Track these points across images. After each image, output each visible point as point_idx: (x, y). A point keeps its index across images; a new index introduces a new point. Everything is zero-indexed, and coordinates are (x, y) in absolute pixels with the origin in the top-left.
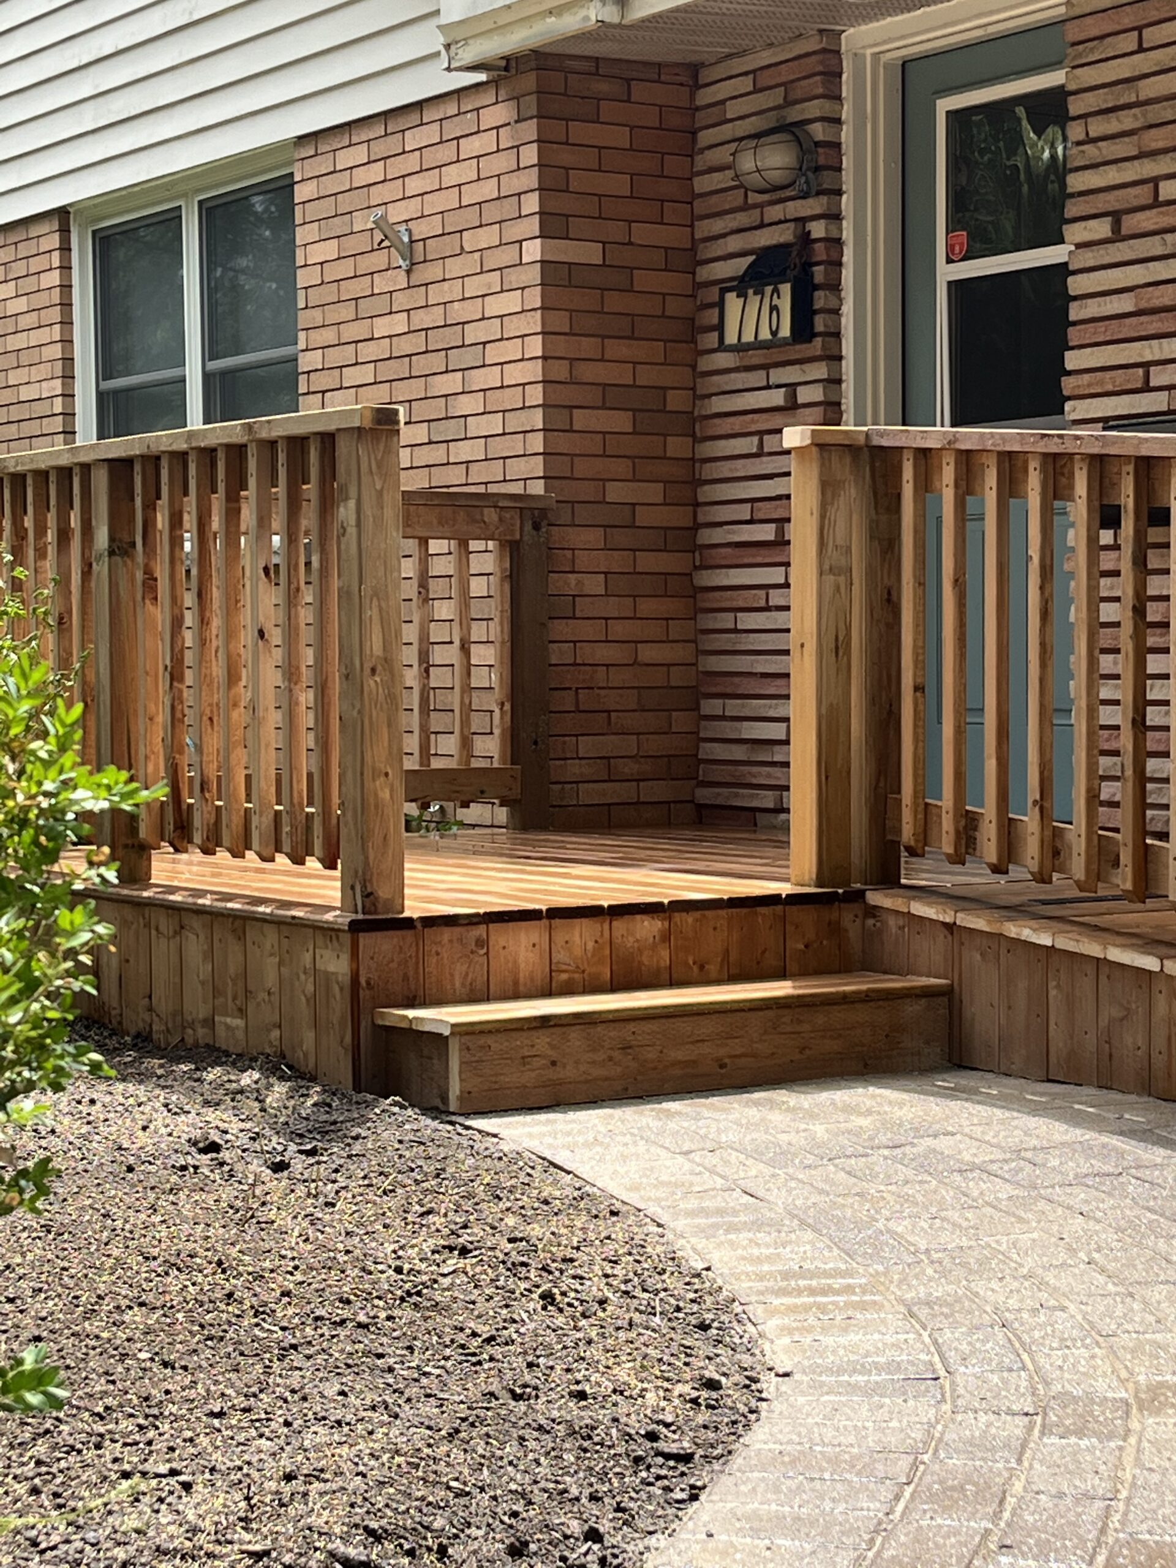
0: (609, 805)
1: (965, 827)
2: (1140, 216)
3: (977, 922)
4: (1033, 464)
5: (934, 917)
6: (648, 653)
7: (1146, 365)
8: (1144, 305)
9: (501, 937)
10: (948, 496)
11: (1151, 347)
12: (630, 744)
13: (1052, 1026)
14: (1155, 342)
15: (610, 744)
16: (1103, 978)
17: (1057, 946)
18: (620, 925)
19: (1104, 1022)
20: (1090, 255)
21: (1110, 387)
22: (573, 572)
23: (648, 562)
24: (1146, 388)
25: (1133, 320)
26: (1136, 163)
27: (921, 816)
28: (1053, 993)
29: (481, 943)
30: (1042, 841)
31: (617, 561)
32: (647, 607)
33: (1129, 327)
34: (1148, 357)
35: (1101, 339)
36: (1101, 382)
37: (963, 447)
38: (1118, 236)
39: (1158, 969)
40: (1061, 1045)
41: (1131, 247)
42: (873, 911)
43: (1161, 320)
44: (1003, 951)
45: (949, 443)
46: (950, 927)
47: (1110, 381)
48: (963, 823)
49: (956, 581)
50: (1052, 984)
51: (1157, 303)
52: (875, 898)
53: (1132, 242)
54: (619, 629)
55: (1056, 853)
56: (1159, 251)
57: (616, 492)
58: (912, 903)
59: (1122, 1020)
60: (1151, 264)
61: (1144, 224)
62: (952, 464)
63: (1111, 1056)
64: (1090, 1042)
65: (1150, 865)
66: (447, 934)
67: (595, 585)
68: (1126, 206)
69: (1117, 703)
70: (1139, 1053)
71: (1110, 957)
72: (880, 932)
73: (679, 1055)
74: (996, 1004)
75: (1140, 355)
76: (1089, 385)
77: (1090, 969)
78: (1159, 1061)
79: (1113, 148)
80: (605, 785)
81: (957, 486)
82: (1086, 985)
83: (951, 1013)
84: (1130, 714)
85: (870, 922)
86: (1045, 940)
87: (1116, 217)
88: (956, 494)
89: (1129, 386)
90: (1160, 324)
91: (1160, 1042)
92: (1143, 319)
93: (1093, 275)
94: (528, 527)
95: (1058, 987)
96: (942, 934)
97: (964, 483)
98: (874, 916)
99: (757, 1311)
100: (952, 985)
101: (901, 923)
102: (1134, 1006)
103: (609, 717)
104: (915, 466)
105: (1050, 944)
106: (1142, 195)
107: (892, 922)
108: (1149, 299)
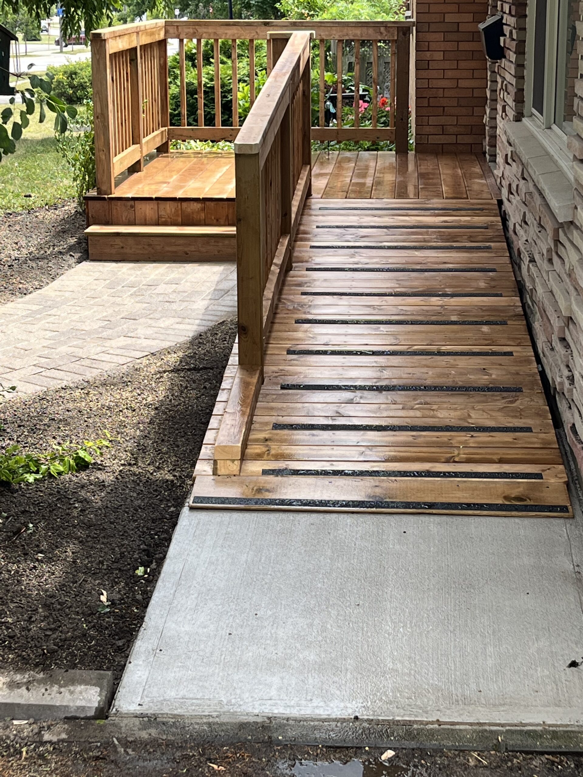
0: (443, 144)
6: (462, 84)
9: (139, 205)
12: (453, 120)
15: (443, 120)
18: (185, 204)
22: (428, 51)
23: (463, 46)
29: (132, 207)
31: (450, 46)
32: (462, 64)
54: (449, 74)
57: (449, 18)
66: (119, 203)
67: (439, 56)
73: (170, 249)
80: (441, 136)
94: (401, 34)
103: (444, 110)
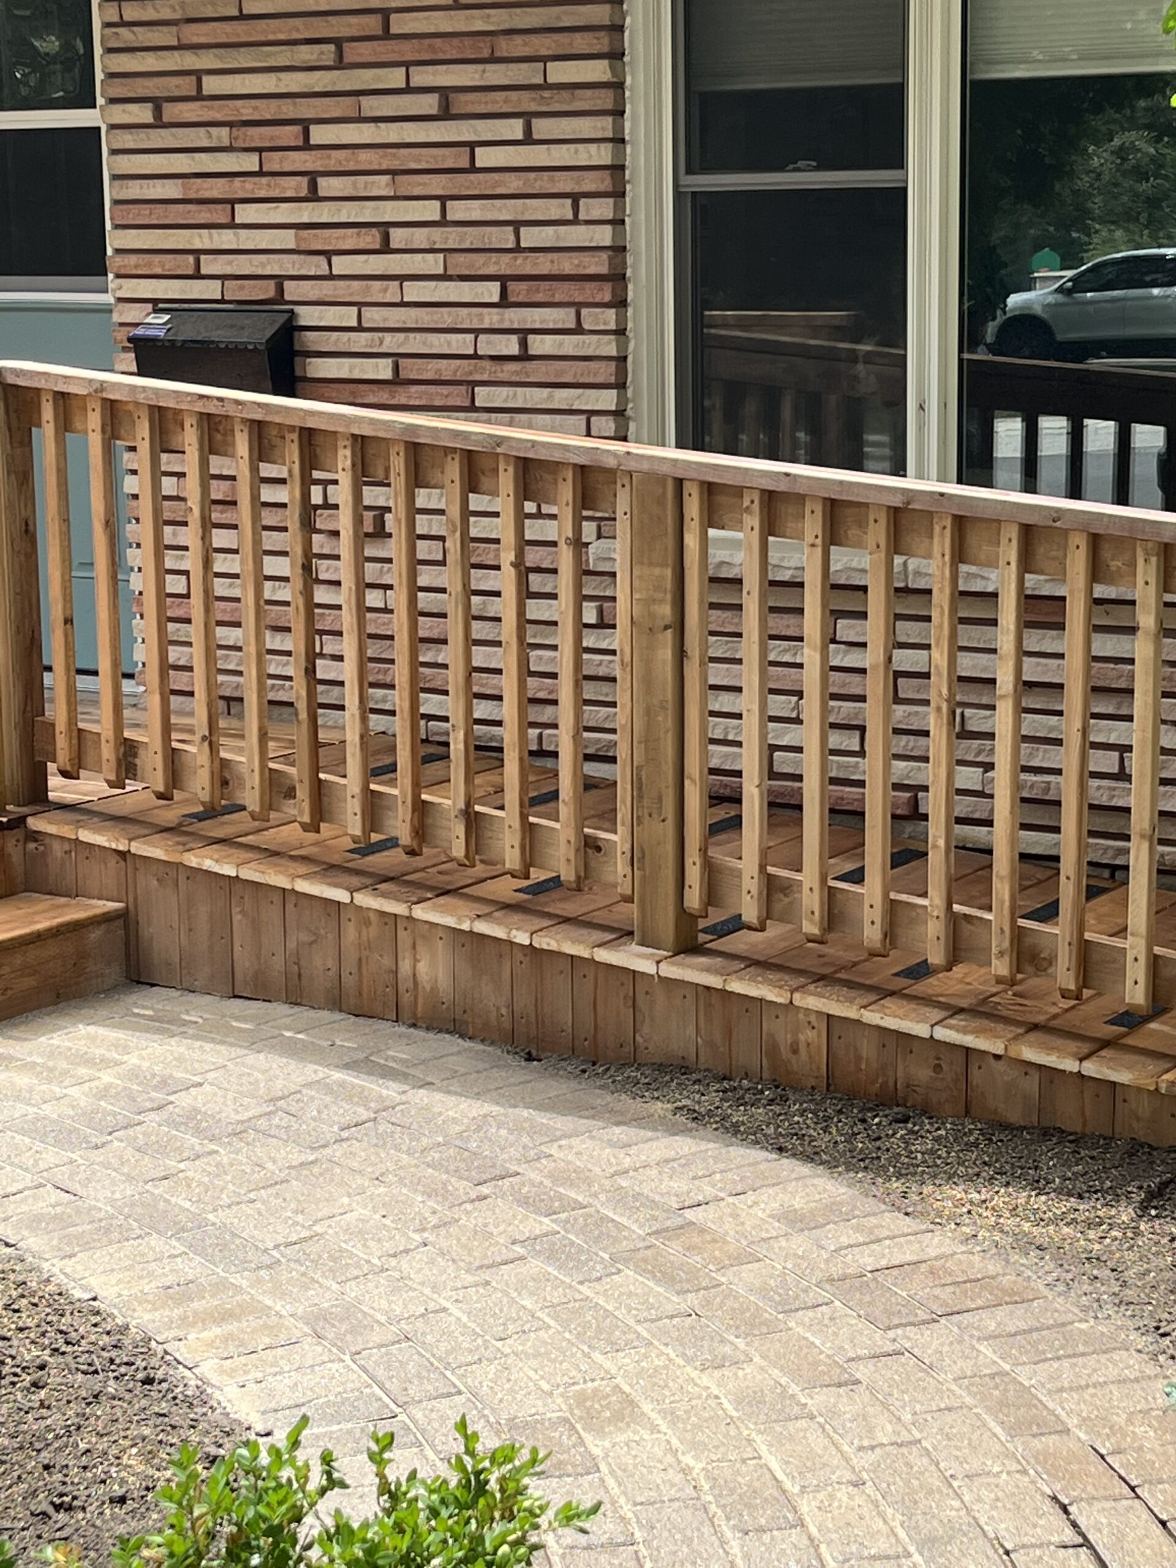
1: (125, 754)
2: (181, 106)
3: (154, 849)
4: (189, 422)
5: (107, 844)
7: (197, 253)
8: (192, 195)
10: (95, 440)
11: (200, 236)
13: (237, 948)
14: (204, 232)
16: (290, 906)
17: (241, 876)
19: (292, 945)
20: (130, 137)
21: (159, 271)
24: (197, 275)
25: (180, 207)
26: (176, 53)
27: (75, 741)
28: (237, 918)
30: (212, 773)
33: (175, 214)
34: (198, 245)
35: (147, 222)
36: (149, 265)
37: (112, 397)
38: (159, 123)
39: (348, 901)
40: (247, 964)
41: (173, 135)
42: (35, 836)
43: (210, 211)
44: (182, 879)
45: (96, 391)
46: (123, 855)
47: (158, 264)
48: (122, 750)
49: (107, 522)
50: (236, 910)
51: (207, 195)
52: (35, 823)
53: (174, 130)
55: (225, 783)
56: (206, 143)
58: (80, 831)
59: (311, 943)
60: (197, 155)
61: (186, 115)
62: (98, 410)
63: (300, 975)
64: (278, 964)
65: (325, 799)
68: (166, 94)
69: (288, 653)
70: (330, 973)
71: (298, 888)
72: (44, 855)
74: (175, 925)
75: (189, 242)
76: (137, 266)
77: (277, 898)
78: (349, 981)
79: (150, 35)
81: (103, 431)
82: (272, 913)
83: (127, 934)
84: (303, 664)
85: (32, 846)
86: (229, 870)
87: (157, 103)
88: (103, 440)
89: (179, 272)
90: (208, 215)
91: (349, 965)
92: (189, 207)
93: (133, 157)
95: (242, 912)
96: (113, 861)
97: (109, 428)
98: (36, 840)
99: (180, 1351)
100: (127, 908)
101: (67, 847)
102: (322, 932)
104: (56, 409)
105: (234, 874)
106: (186, 86)
107: (57, 849)
108: (198, 191)
